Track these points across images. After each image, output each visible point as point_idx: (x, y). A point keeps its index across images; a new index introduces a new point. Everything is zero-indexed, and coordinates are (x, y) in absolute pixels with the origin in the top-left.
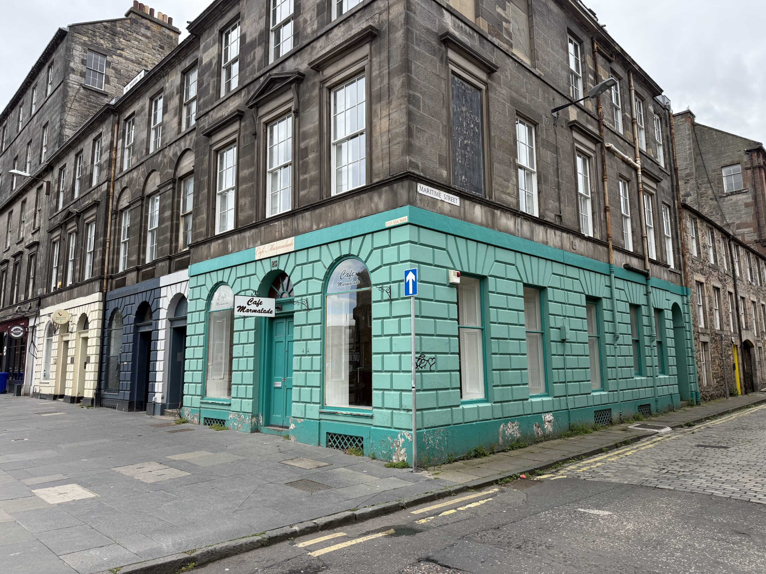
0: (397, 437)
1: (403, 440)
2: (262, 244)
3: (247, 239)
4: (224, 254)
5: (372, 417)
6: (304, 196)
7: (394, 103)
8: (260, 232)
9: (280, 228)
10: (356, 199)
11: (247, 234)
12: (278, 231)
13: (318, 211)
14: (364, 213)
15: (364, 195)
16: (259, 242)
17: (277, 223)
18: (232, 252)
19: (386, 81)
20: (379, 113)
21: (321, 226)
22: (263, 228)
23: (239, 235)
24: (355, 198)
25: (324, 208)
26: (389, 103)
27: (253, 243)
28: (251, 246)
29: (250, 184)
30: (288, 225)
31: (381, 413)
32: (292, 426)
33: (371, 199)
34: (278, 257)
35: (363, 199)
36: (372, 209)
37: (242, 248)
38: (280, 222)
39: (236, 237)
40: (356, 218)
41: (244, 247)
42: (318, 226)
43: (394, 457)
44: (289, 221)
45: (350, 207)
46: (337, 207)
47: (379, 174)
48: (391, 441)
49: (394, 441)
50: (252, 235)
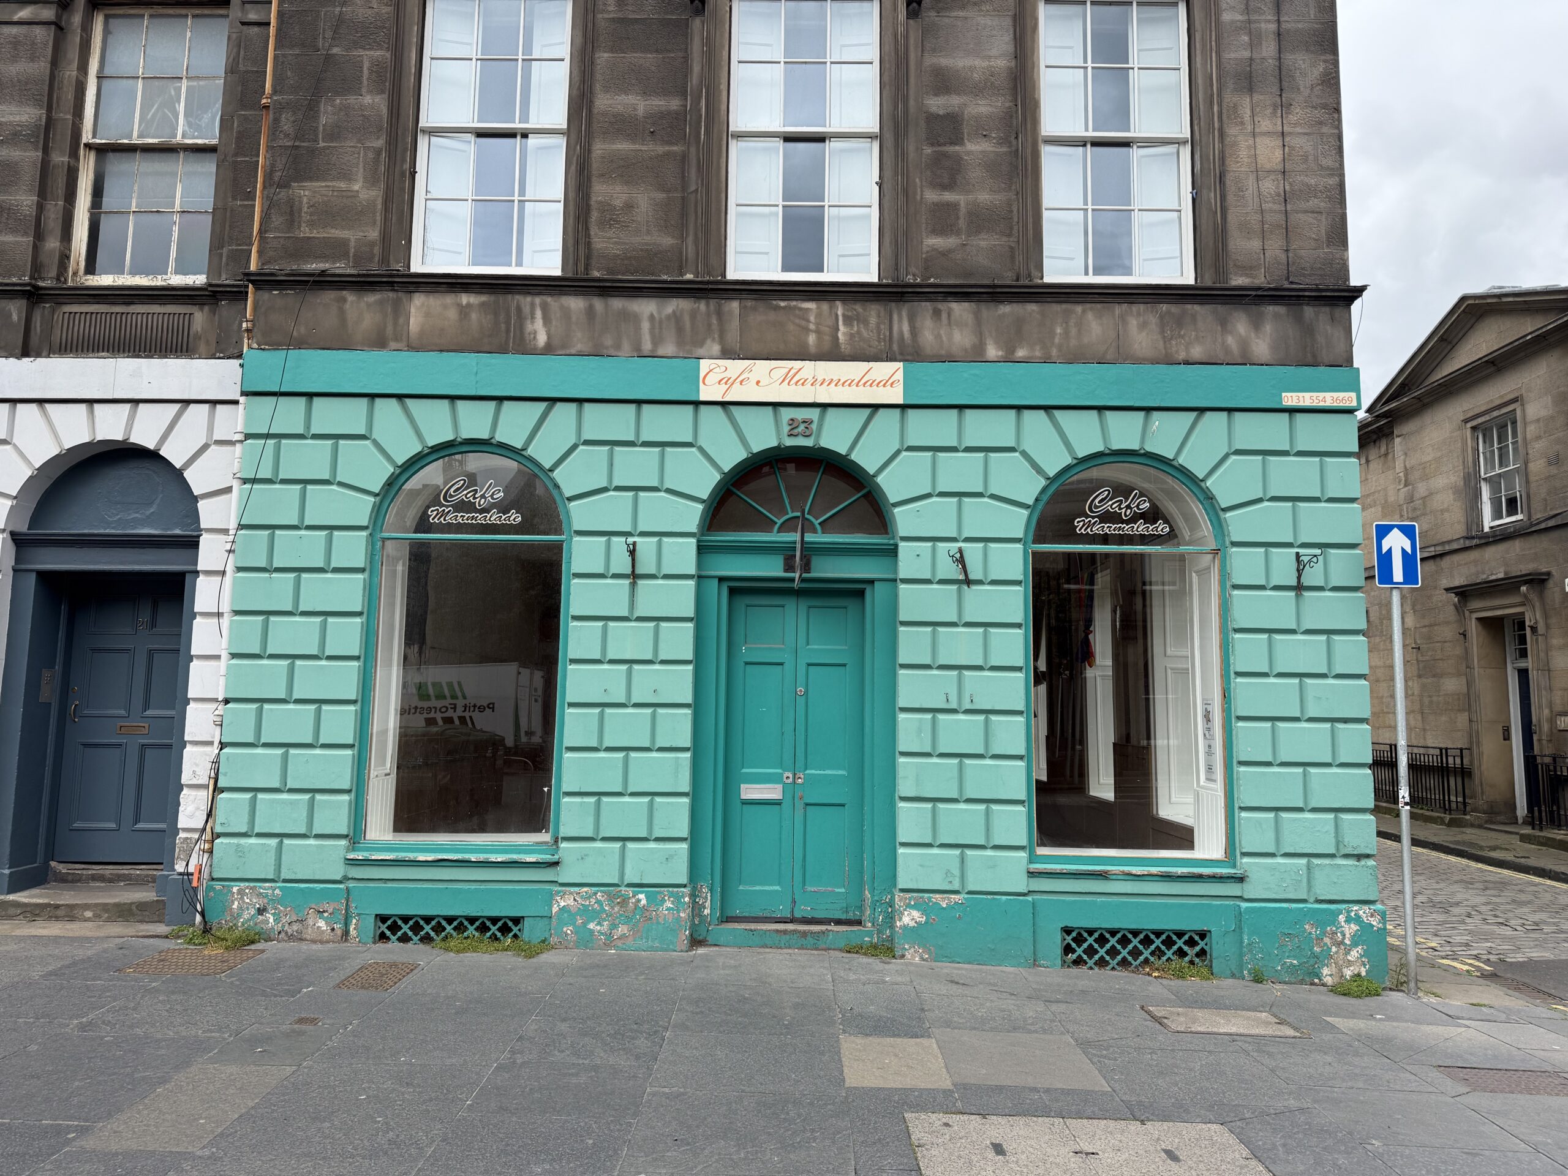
0: (1334, 921)
1: (1354, 927)
2: (728, 354)
3: (646, 326)
4: (503, 350)
5: (1241, 879)
6: (945, 254)
7: (1298, 113)
8: (719, 314)
9: (830, 322)
10: (1169, 312)
11: (646, 307)
12: (818, 332)
13: (1006, 309)
14: (1197, 352)
15: (1197, 307)
16: (716, 348)
17: (811, 305)
18: (548, 350)
19: (1269, 49)
20: (1247, 117)
21: (1021, 353)
22: (735, 304)
23: (598, 303)
24: (1164, 307)
25: (1032, 307)
26: (1283, 107)
27: (680, 342)
28: (669, 349)
29: (661, 149)
30: (866, 323)
31: (1273, 868)
32: (909, 918)
33: (1224, 323)
34: (817, 411)
35: (1194, 318)
36: (1227, 350)
37: (618, 346)
38: (825, 306)
39: (575, 304)
40: (1170, 361)
41: (626, 346)
42: (1011, 350)
43: (1325, 971)
44: (873, 312)
45: (1143, 326)
46: (1090, 316)
47: (1251, 268)
48: (1315, 932)
49: (1324, 933)
50: (676, 317)
